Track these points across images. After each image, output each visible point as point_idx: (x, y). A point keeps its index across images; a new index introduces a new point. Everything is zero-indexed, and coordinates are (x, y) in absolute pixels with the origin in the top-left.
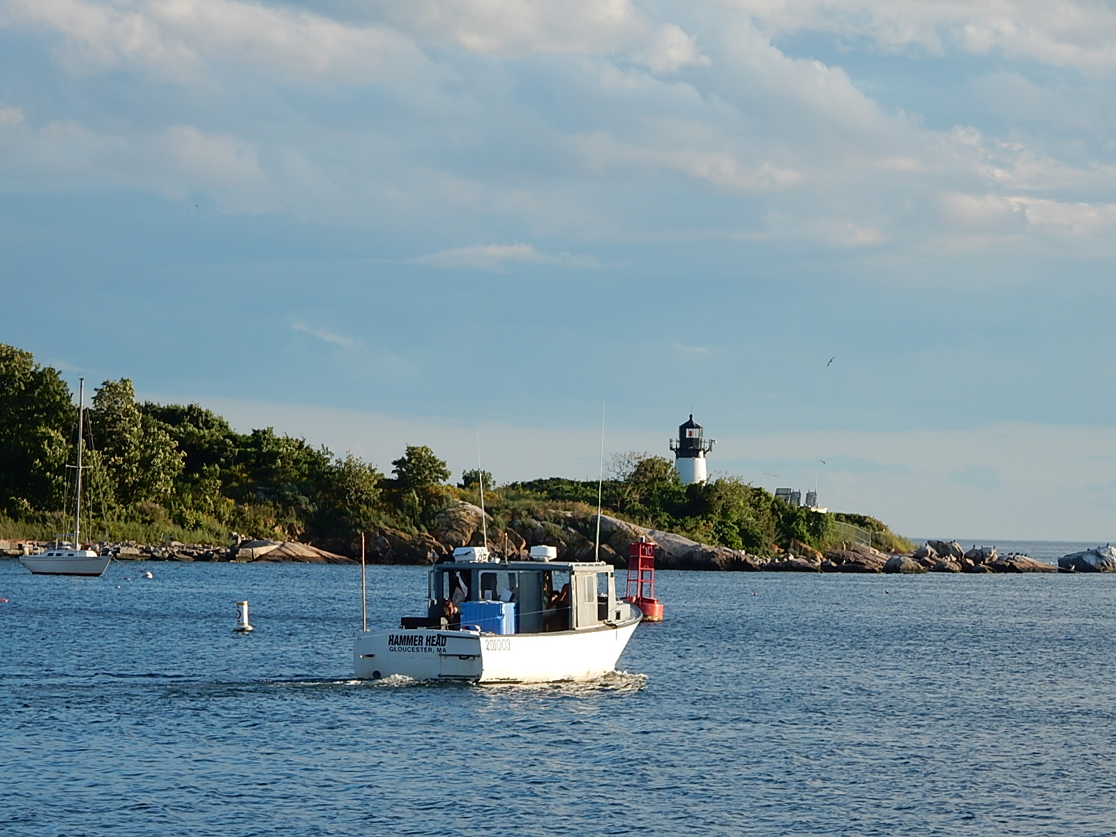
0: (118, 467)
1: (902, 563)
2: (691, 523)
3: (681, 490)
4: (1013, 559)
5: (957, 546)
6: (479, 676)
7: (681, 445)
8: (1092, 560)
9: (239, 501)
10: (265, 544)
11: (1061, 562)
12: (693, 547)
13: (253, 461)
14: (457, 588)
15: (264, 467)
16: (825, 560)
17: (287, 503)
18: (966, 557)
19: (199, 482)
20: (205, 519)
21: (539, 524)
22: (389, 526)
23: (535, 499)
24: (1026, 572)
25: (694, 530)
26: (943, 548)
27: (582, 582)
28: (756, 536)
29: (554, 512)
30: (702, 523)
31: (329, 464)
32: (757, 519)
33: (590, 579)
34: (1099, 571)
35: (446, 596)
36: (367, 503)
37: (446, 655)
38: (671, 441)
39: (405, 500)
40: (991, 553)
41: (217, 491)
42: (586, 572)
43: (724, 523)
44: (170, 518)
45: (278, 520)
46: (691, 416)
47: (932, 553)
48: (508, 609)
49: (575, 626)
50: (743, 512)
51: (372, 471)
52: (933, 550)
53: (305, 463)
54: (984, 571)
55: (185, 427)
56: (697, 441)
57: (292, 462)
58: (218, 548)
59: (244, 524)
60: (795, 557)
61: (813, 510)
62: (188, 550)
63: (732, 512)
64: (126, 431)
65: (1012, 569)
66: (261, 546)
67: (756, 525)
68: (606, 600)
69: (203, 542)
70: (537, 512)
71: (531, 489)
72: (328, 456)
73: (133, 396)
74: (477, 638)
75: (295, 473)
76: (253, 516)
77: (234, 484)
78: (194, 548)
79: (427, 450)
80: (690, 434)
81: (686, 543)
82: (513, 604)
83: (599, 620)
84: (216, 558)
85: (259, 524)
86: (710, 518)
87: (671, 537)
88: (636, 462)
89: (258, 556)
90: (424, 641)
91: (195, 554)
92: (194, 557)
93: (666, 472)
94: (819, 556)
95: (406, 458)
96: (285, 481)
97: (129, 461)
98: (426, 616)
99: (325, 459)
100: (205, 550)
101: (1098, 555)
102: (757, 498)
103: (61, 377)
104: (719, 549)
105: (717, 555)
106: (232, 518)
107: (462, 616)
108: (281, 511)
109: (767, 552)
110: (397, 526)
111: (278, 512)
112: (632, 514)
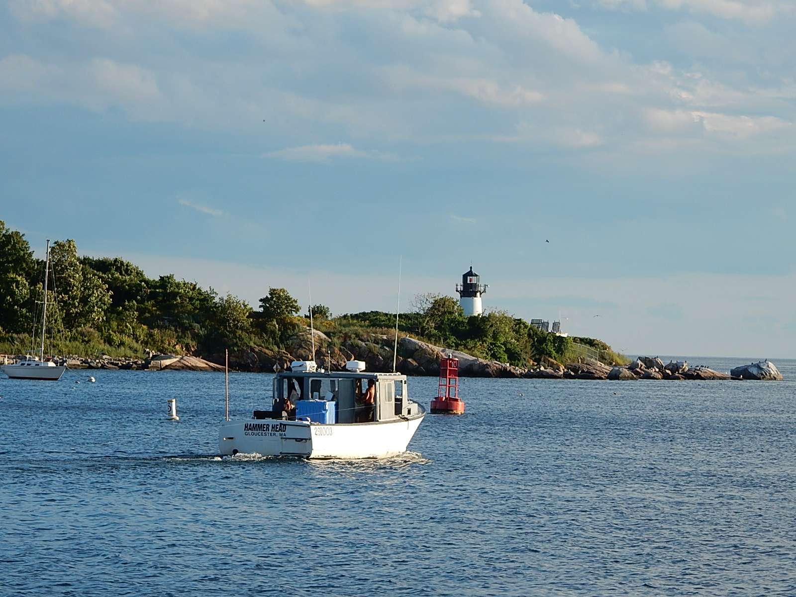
0: (65, 302)
1: (620, 373)
2: (471, 344)
3: (464, 320)
4: (699, 370)
5: (659, 360)
6: (310, 454)
7: (464, 288)
8: (754, 371)
9: (151, 327)
10: (170, 358)
11: (732, 372)
12: (473, 360)
13: (160, 298)
14: (293, 391)
15: (168, 302)
16: (566, 370)
17: (185, 329)
18: (665, 368)
19: (122, 313)
20: (126, 339)
21: (363, 344)
22: (257, 345)
23: (361, 326)
24: (708, 379)
25: (473, 349)
26: (649, 362)
27: (384, 387)
28: (517, 353)
29: (374, 335)
30: (478, 344)
31: (214, 301)
32: (518, 341)
33: (389, 385)
34: (759, 379)
35: (285, 397)
36: (242, 328)
37: (286, 439)
38: (457, 285)
39: (269, 326)
40: (683, 366)
41: (135, 320)
42: (387, 380)
43: (494, 344)
44: (102, 339)
45: (178, 341)
46: (471, 268)
47: (641, 366)
48: (330, 406)
49: (378, 419)
50: (508, 336)
51: (245, 306)
52: (642, 363)
53: (197, 300)
54: (678, 378)
55: (112, 275)
56: (475, 285)
57: (188, 299)
58: (136, 360)
59: (154, 343)
60: (545, 368)
61: (558, 334)
62: (115, 362)
63: (500, 336)
64: (70, 277)
65: (698, 377)
66: (166, 359)
67: (517, 345)
68: (401, 400)
69: (125, 356)
70: (362, 336)
71: (357, 319)
72: (214, 295)
73: (75, 252)
74: (308, 426)
75: (190, 307)
76: (160, 338)
77: (147, 315)
78: (119, 360)
79: (284, 291)
80: (471, 281)
81: (468, 358)
82: (334, 403)
83: (396, 414)
84: (135, 367)
85: (165, 344)
86: (485, 341)
87: (457, 353)
88: (432, 301)
89: (164, 366)
90: (270, 428)
91: (120, 364)
92: (119, 367)
93: (453, 307)
94: (562, 367)
95: (269, 296)
96: (184, 313)
97: (74, 298)
98: (271, 410)
99: (211, 297)
100: (127, 361)
101: (758, 367)
102: (518, 326)
103: (24, 238)
104: (492, 362)
105: (490, 366)
106: (146, 339)
107: (297, 411)
108: (180, 334)
109: (525, 364)
110: (263, 345)
111: (178, 335)
112: (429, 337)
